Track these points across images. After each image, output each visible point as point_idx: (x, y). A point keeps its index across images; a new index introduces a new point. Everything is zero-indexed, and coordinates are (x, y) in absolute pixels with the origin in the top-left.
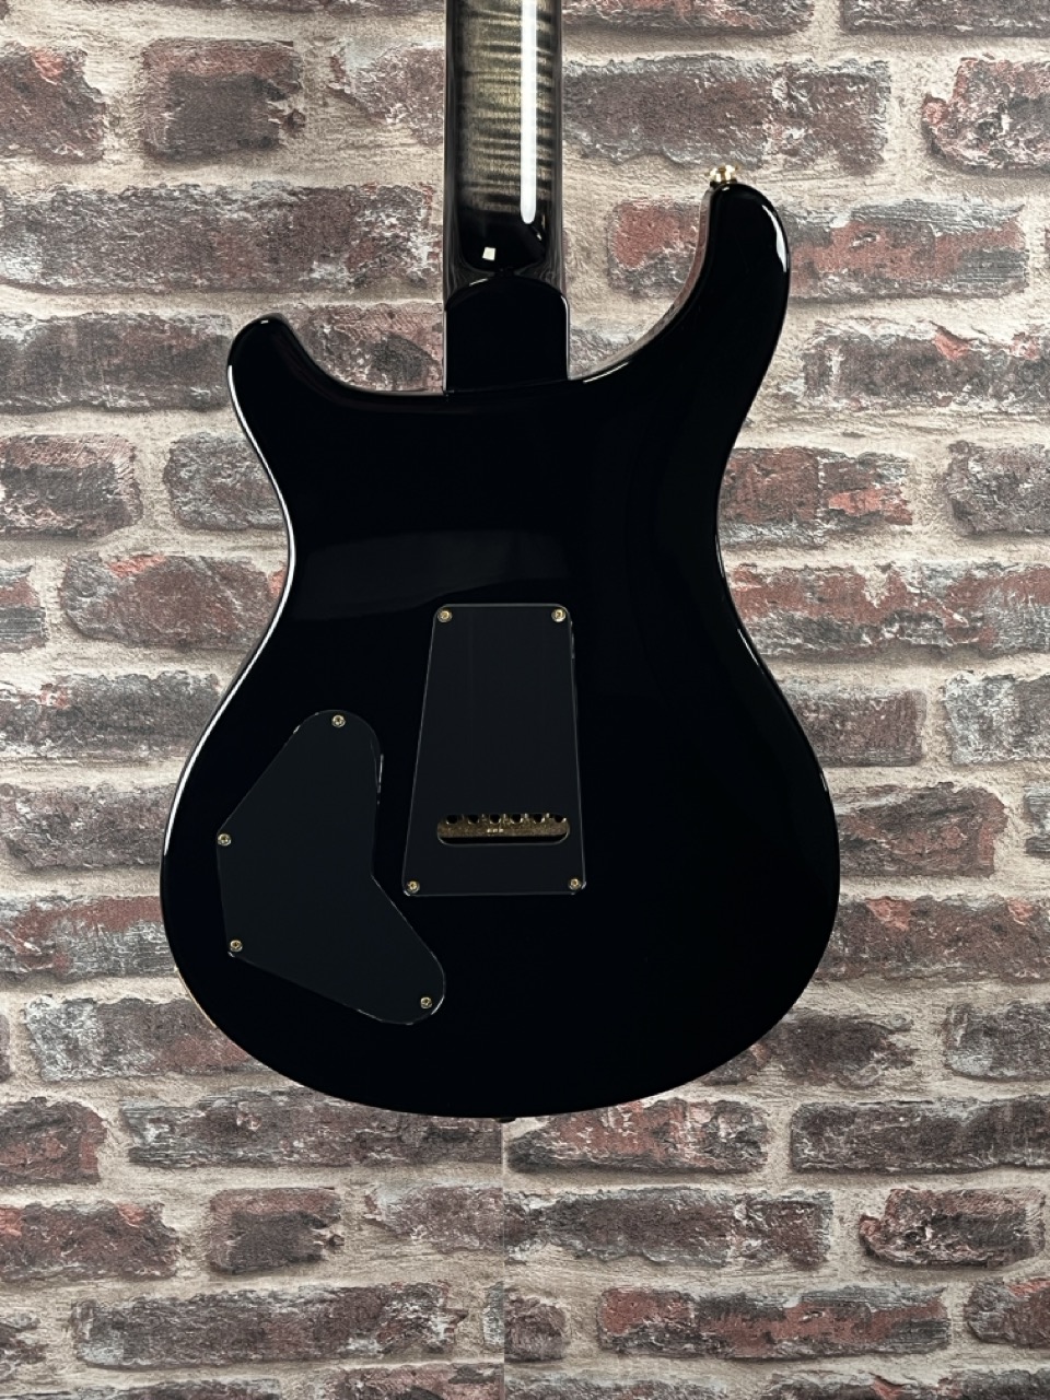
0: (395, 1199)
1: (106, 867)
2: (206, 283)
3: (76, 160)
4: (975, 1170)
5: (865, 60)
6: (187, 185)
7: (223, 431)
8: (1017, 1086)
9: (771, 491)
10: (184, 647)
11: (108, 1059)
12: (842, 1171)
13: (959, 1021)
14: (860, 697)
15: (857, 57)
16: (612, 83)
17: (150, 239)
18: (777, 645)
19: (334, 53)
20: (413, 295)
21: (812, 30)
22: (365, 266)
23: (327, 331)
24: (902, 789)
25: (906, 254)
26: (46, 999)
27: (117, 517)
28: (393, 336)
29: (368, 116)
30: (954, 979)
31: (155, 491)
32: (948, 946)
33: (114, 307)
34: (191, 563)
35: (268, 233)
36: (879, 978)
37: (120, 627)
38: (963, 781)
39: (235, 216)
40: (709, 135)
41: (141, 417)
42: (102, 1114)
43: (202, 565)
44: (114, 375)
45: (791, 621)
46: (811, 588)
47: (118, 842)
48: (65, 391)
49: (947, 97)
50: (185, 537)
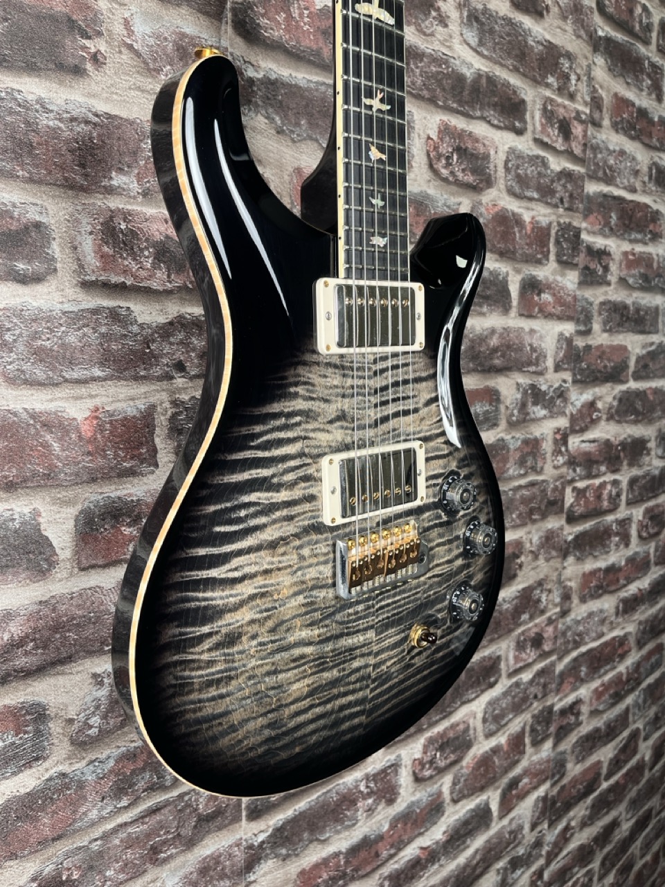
0: (177, 880)
2: (27, 175)
6: (13, 89)
7: (42, 301)
10: (11, 487)
16: (291, 89)
19: (126, 16)
22: (148, 182)
23: (123, 226)
29: (149, 70)
34: (15, 414)
35: (77, 143)
39: (51, 123)
49: (435, 139)
50: (10, 392)
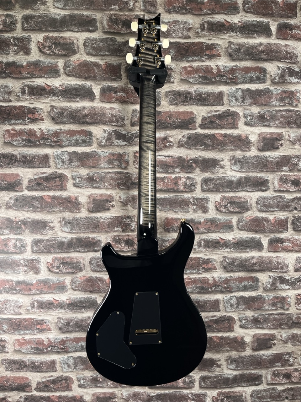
0: (126, 394)
1: (76, 332)
2: (98, 231)
3: (77, 212)
4: (233, 387)
5: (205, 196)
6: (95, 216)
7: (98, 255)
8: (240, 371)
9: (192, 264)
10: (91, 292)
11: (75, 368)
12: (209, 388)
13: (229, 359)
14: (209, 300)
15: (204, 195)
16: (165, 199)
17: (89, 225)
18: (194, 291)
19: (119, 195)
20: (132, 232)
21: (197, 191)
22: (124, 228)
24: (217, 316)
25: (214, 226)
26: (64, 356)
27: (81, 270)
28: (128, 239)
29: (125, 205)
30: (228, 351)
31: (87, 265)
32: (227, 345)
33: (82, 235)
34: (93, 277)
35: (108, 223)
36: (214, 351)
37: (80, 289)
38: (228, 315)
39: (103, 221)
40: (180, 207)
41: (86, 253)
42: (73, 378)
43: (95, 278)
44: (81, 246)
45: (197, 286)
46: (200, 281)
47: (78, 327)
48: (73, 249)
49: (219, 201)
50: (92, 273)
